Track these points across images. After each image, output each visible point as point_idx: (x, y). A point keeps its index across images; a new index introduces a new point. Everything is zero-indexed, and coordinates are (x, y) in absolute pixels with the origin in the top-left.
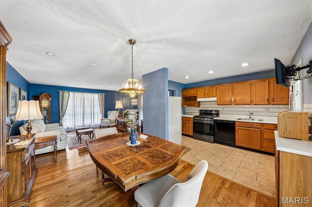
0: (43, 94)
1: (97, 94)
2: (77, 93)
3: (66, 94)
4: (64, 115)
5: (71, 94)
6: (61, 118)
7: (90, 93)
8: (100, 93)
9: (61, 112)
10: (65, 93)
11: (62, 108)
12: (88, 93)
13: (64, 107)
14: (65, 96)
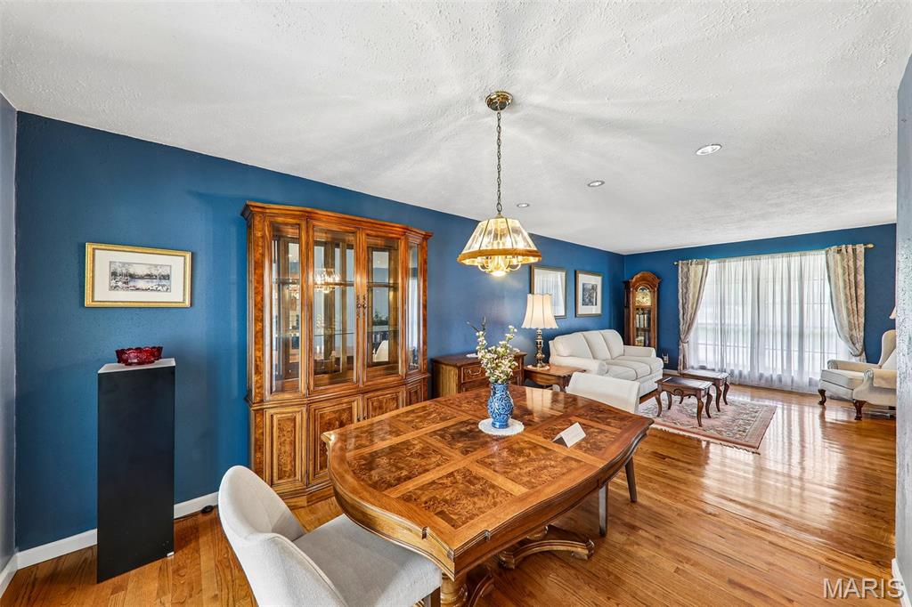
0: (638, 276)
1: (824, 252)
2: (732, 260)
3: (695, 269)
4: (689, 329)
5: (713, 266)
6: (682, 337)
7: (785, 254)
8: (834, 248)
9: (681, 320)
10: (693, 266)
11: (683, 308)
12: (778, 255)
13: (690, 306)
14: (692, 274)
